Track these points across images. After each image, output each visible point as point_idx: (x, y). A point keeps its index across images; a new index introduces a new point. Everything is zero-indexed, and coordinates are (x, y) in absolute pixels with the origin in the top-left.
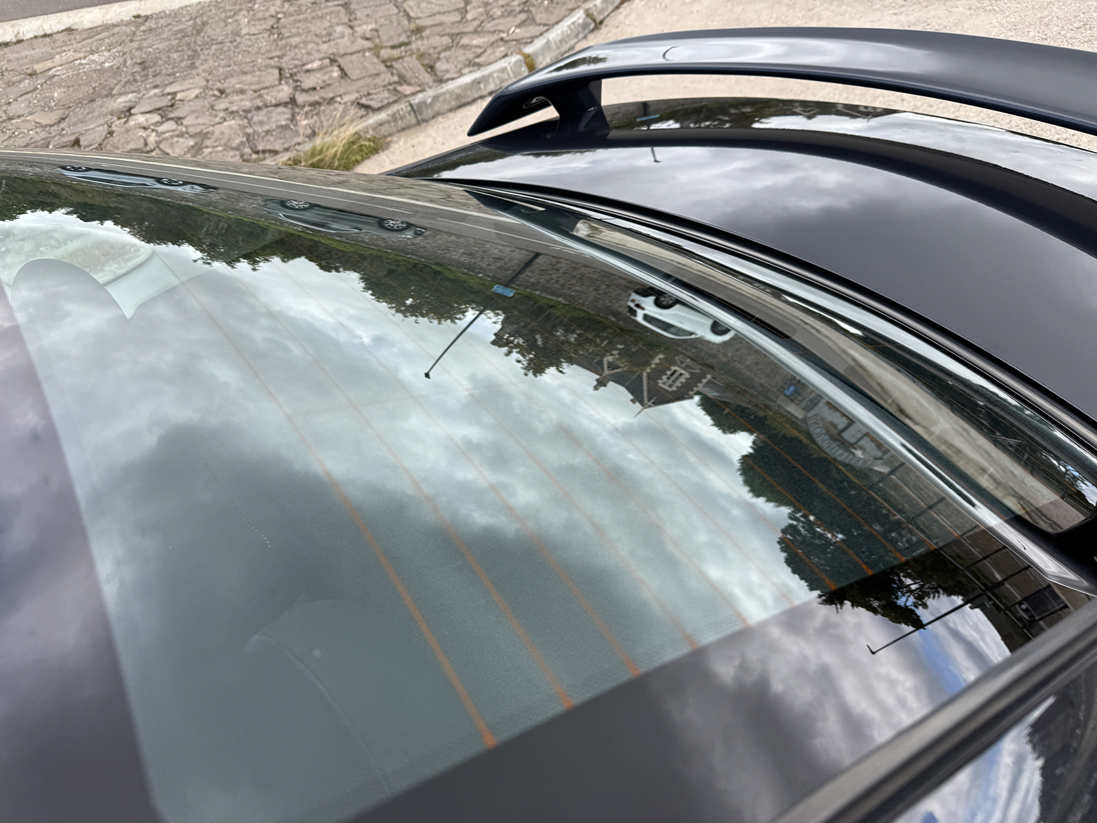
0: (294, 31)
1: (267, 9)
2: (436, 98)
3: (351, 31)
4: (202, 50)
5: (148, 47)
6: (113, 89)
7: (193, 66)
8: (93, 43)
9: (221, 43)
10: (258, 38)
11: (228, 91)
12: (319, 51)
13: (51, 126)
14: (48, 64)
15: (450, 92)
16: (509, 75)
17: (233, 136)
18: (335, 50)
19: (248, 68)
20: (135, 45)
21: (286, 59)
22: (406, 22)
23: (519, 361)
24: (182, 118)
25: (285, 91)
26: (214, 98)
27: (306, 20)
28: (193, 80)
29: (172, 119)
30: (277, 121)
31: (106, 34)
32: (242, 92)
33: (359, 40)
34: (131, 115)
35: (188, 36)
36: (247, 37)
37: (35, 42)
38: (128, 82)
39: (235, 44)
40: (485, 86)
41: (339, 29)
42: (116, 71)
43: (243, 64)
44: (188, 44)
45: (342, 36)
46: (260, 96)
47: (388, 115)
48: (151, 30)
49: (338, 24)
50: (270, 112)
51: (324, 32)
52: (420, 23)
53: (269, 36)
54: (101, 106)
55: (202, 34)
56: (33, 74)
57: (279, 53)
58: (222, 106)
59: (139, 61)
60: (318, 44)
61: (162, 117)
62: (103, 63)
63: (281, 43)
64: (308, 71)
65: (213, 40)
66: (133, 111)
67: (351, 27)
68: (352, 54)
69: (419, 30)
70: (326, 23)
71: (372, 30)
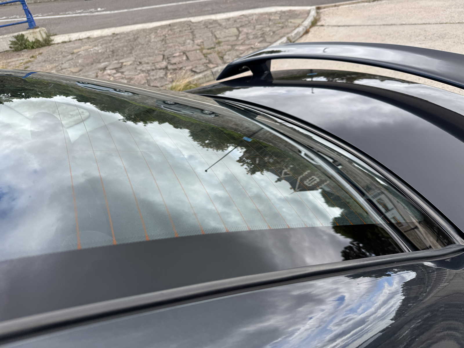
0: (171, 41)
1: (162, 33)
4: (135, 47)
5: (116, 45)
6: (100, 60)
7: (131, 53)
8: (96, 43)
9: (143, 45)
10: (157, 43)
11: (143, 63)
12: (179, 49)
13: (76, 73)
14: (79, 50)
17: (142, 80)
18: (185, 49)
20: (111, 44)
21: (166, 52)
22: (214, 39)
23: (246, 169)
24: (124, 72)
25: (164, 64)
26: (137, 65)
27: (176, 37)
28: (130, 58)
29: (120, 72)
30: (160, 75)
31: (101, 40)
32: (148, 63)
33: (196, 46)
35: (131, 42)
36: (153, 43)
38: (107, 58)
39: (148, 45)
41: (188, 41)
42: (103, 53)
43: (150, 53)
44: (131, 45)
45: (189, 44)
46: (154, 65)
47: (203, 76)
48: (118, 39)
49: (188, 39)
50: (158, 72)
51: (182, 42)
52: (220, 40)
53: (161, 43)
54: (95, 66)
55: (136, 41)
56: (73, 53)
57: (164, 49)
58: (140, 68)
59: (111, 50)
60: (179, 47)
61: (117, 71)
62: (99, 50)
63: (165, 46)
64: (174, 57)
65: (140, 43)
66: (106, 69)
67: (193, 41)
68: (192, 51)
69: (219, 43)
70: (184, 39)
71: (201, 42)
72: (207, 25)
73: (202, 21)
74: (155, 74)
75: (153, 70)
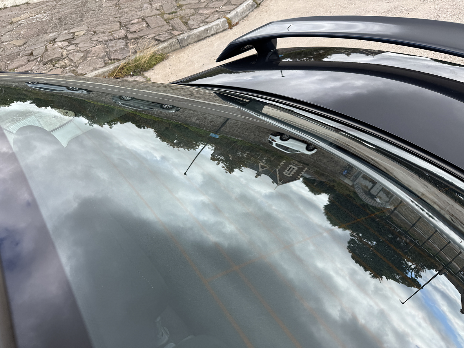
0: (126, 6)
2: (189, 37)
3: (151, 6)
4: (85, 13)
5: (62, 12)
6: (47, 30)
7: (82, 21)
8: (37, 9)
9: (94, 10)
10: (110, 9)
11: (97, 32)
12: (137, 15)
13: (20, 46)
14: (18, 18)
15: (195, 34)
16: (220, 27)
17: (100, 52)
18: (144, 15)
19: (106, 22)
20: (56, 11)
21: (122, 18)
24: (78, 44)
25: (122, 33)
26: (91, 35)
28: (82, 27)
29: (73, 44)
30: (119, 46)
31: (43, 5)
32: (104, 32)
33: (154, 10)
34: (55, 42)
35: (80, 7)
36: (105, 8)
37: (12, 8)
38: (53, 27)
39: (100, 11)
40: (210, 32)
41: (146, 5)
42: (48, 22)
43: (103, 20)
44: (79, 11)
45: (147, 8)
46: (112, 35)
47: (168, 44)
49: (145, 3)
50: (117, 42)
51: (139, 7)
52: (181, 3)
53: (115, 8)
54: (42, 38)
55: (85, 6)
56: (12, 23)
57: (119, 16)
58: (95, 39)
59: (58, 18)
60: (136, 12)
61: (69, 43)
62: (42, 18)
63: (120, 11)
64: (132, 24)
65: (90, 9)
66: (56, 40)
67: (151, 4)
68: (151, 16)
69: (180, 7)
70: (140, 2)
71: (160, 6)
74: (114, 45)
75: (111, 40)
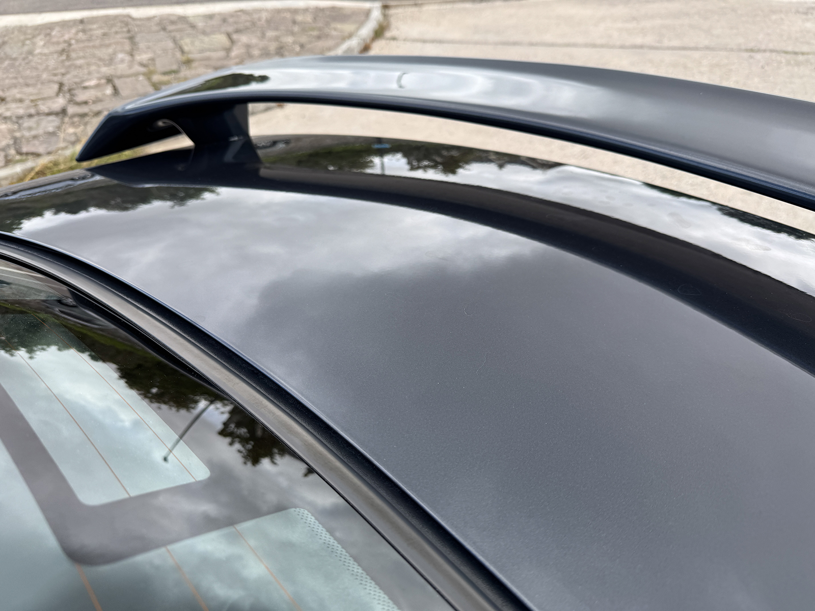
0: (81, 54)
1: (63, 36)
3: (131, 58)
9: (14, 59)
12: (98, 72)
18: (113, 73)
19: (30, 82)
21: (68, 76)
22: (178, 55)
25: (60, 102)
27: (94, 47)
32: (21, 101)
33: (137, 66)
39: (26, 61)
41: (120, 56)
43: (28, 77)
45: (122, 61)
46: (36, 105)
49: (121, 52)
53: (58, 57)
57: (63, 71)
60: (99, 66)
64: (85, 88)
67: (132, 55)
68: (128, 76)
70: (110, 50)
71: (149, 60)
72: (164, 24)
73: (154, 17)
74: (34, 125)
75: (30, 116)
